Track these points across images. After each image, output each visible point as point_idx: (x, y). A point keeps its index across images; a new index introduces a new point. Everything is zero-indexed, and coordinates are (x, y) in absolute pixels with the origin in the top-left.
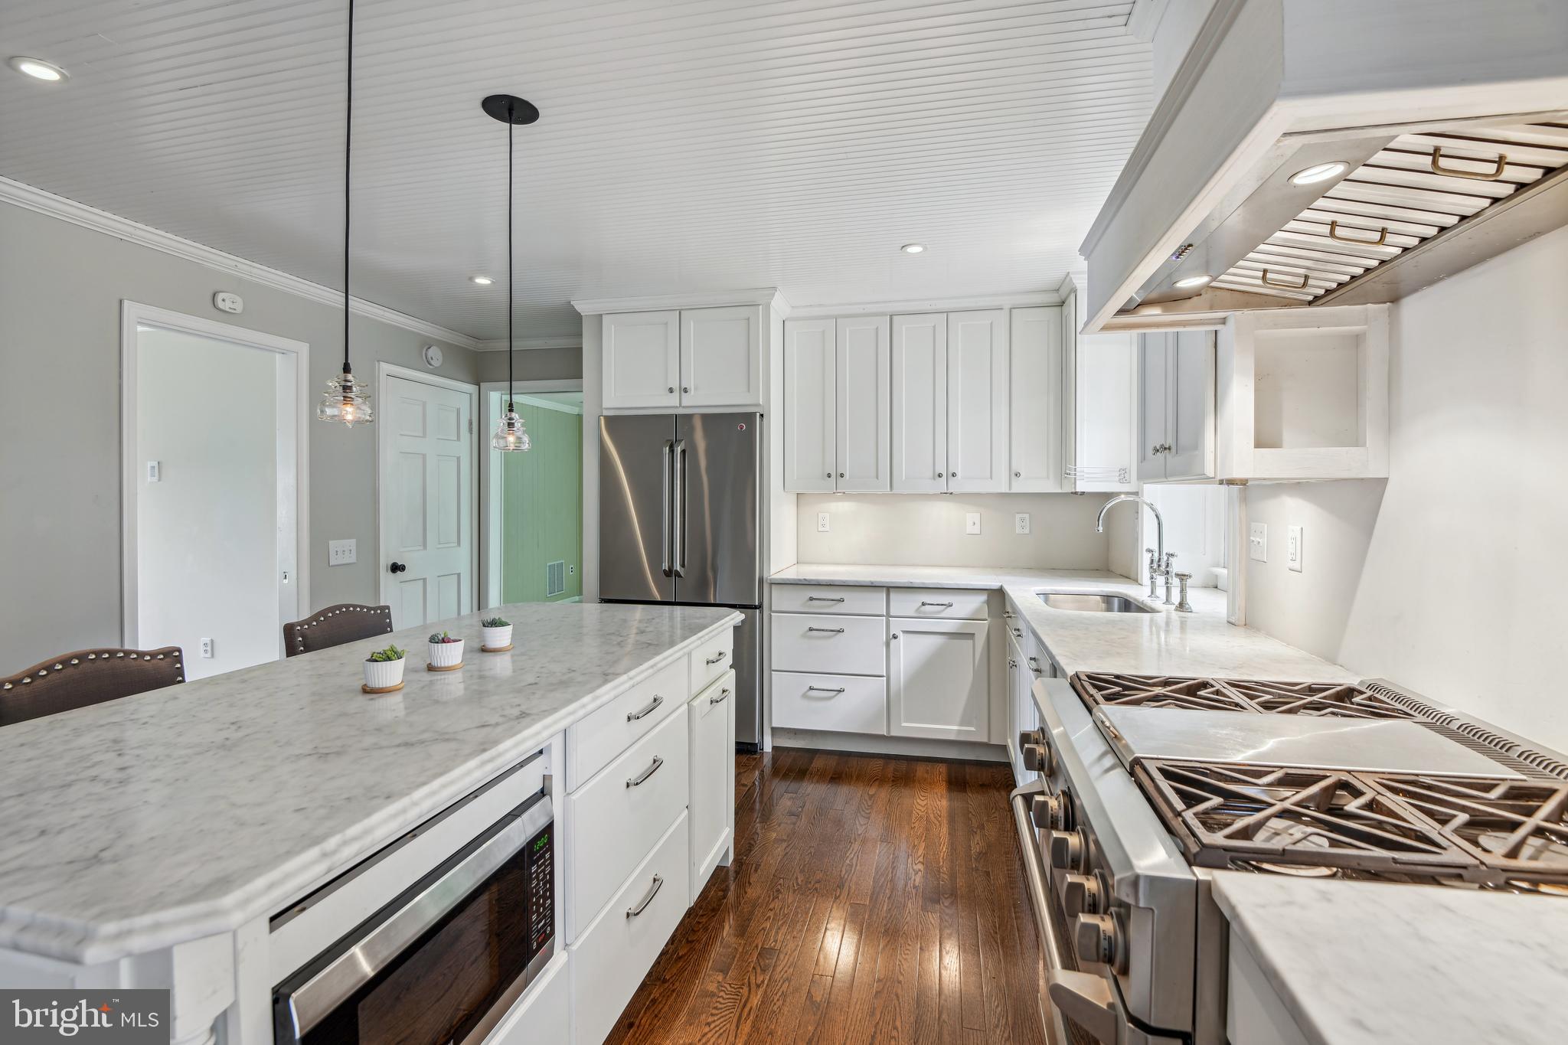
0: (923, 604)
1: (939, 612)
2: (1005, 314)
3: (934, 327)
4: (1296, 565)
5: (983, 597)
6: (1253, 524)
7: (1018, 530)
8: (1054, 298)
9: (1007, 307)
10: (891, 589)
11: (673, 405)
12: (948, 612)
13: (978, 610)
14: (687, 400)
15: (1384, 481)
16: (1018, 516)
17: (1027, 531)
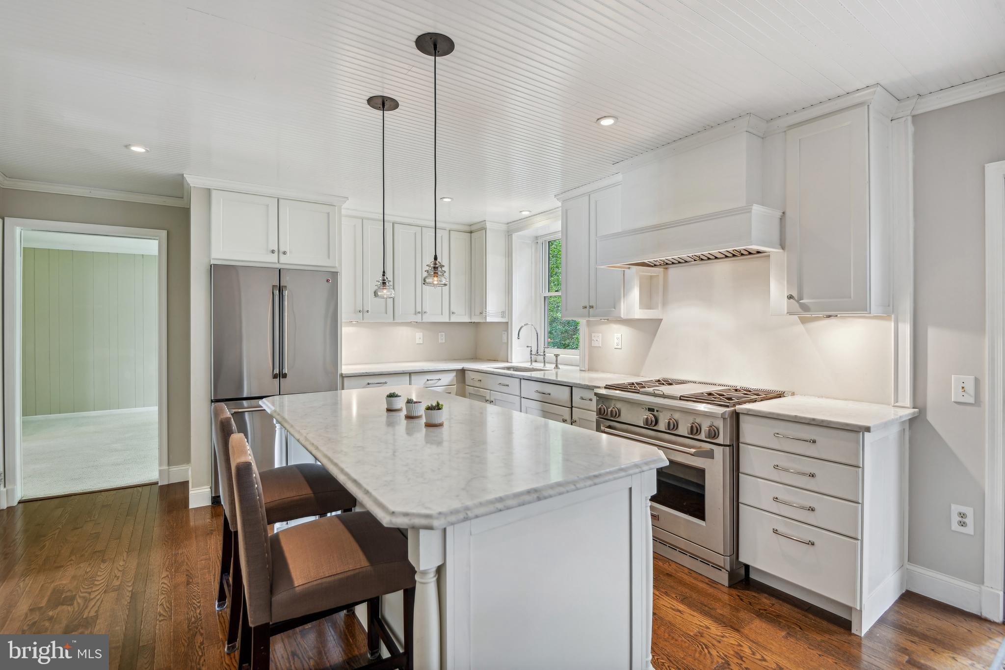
0: (428, 380)
1: (435, 383)
2: (447, 232)
3: (415, 233)
4: (619, 347)
5: (454, 374)
6: (593, 334)
7: (440, 341)
8: (467, 229)
9: (448, 229)
10: (412, 374)
11: (274, 262)
12: (440, 383)
13: (452, 380)
14: (283, 259)
15: (661, 320)
16: (440, 334)
17: (444, 341)
